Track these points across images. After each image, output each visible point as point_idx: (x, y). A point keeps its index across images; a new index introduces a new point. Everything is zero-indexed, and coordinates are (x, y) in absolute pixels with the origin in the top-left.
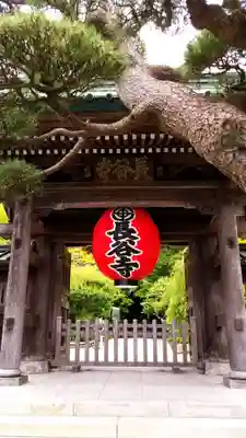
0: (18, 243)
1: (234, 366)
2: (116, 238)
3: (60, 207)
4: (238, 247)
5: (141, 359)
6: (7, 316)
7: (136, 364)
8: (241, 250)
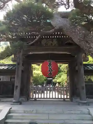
0: (18, 64)
1: (81, 99)
3: (31, 53)
4: (83, 65)
5: (54, 97)
6: (15, 85)
8: (84, 66)
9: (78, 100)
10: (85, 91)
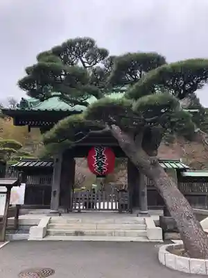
0: (57, 160)
2: (97, 159)
6: (53, 190)
7: (104, 209)
9: (138, 211)
10: (146, 197)
